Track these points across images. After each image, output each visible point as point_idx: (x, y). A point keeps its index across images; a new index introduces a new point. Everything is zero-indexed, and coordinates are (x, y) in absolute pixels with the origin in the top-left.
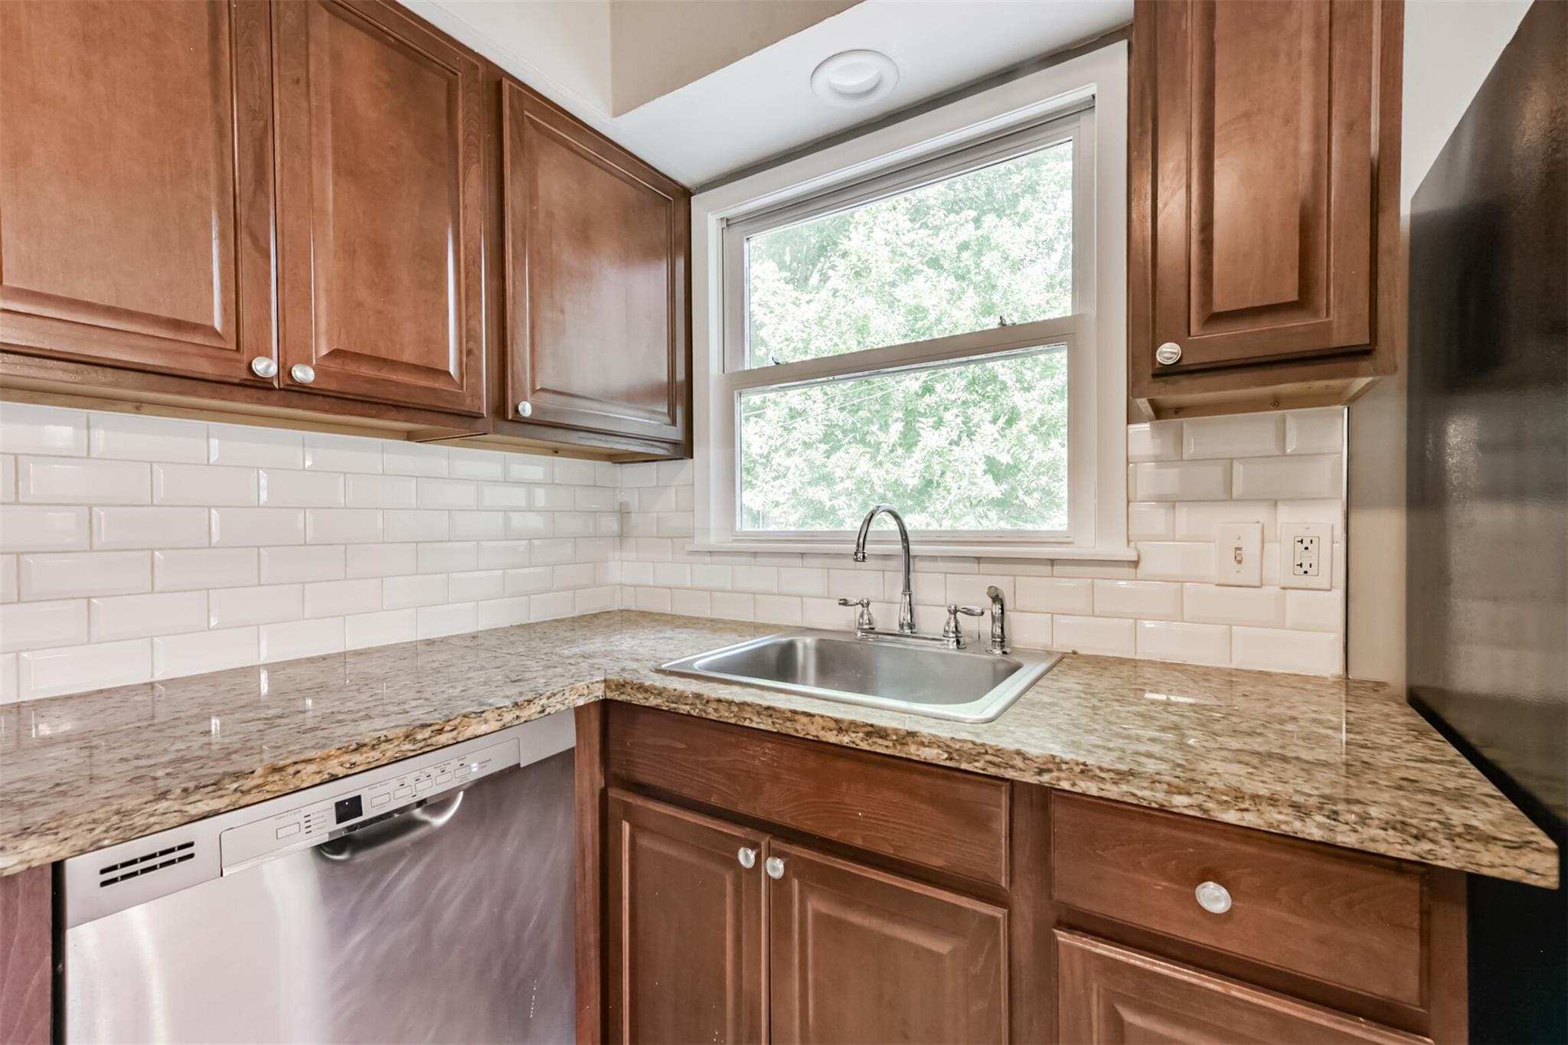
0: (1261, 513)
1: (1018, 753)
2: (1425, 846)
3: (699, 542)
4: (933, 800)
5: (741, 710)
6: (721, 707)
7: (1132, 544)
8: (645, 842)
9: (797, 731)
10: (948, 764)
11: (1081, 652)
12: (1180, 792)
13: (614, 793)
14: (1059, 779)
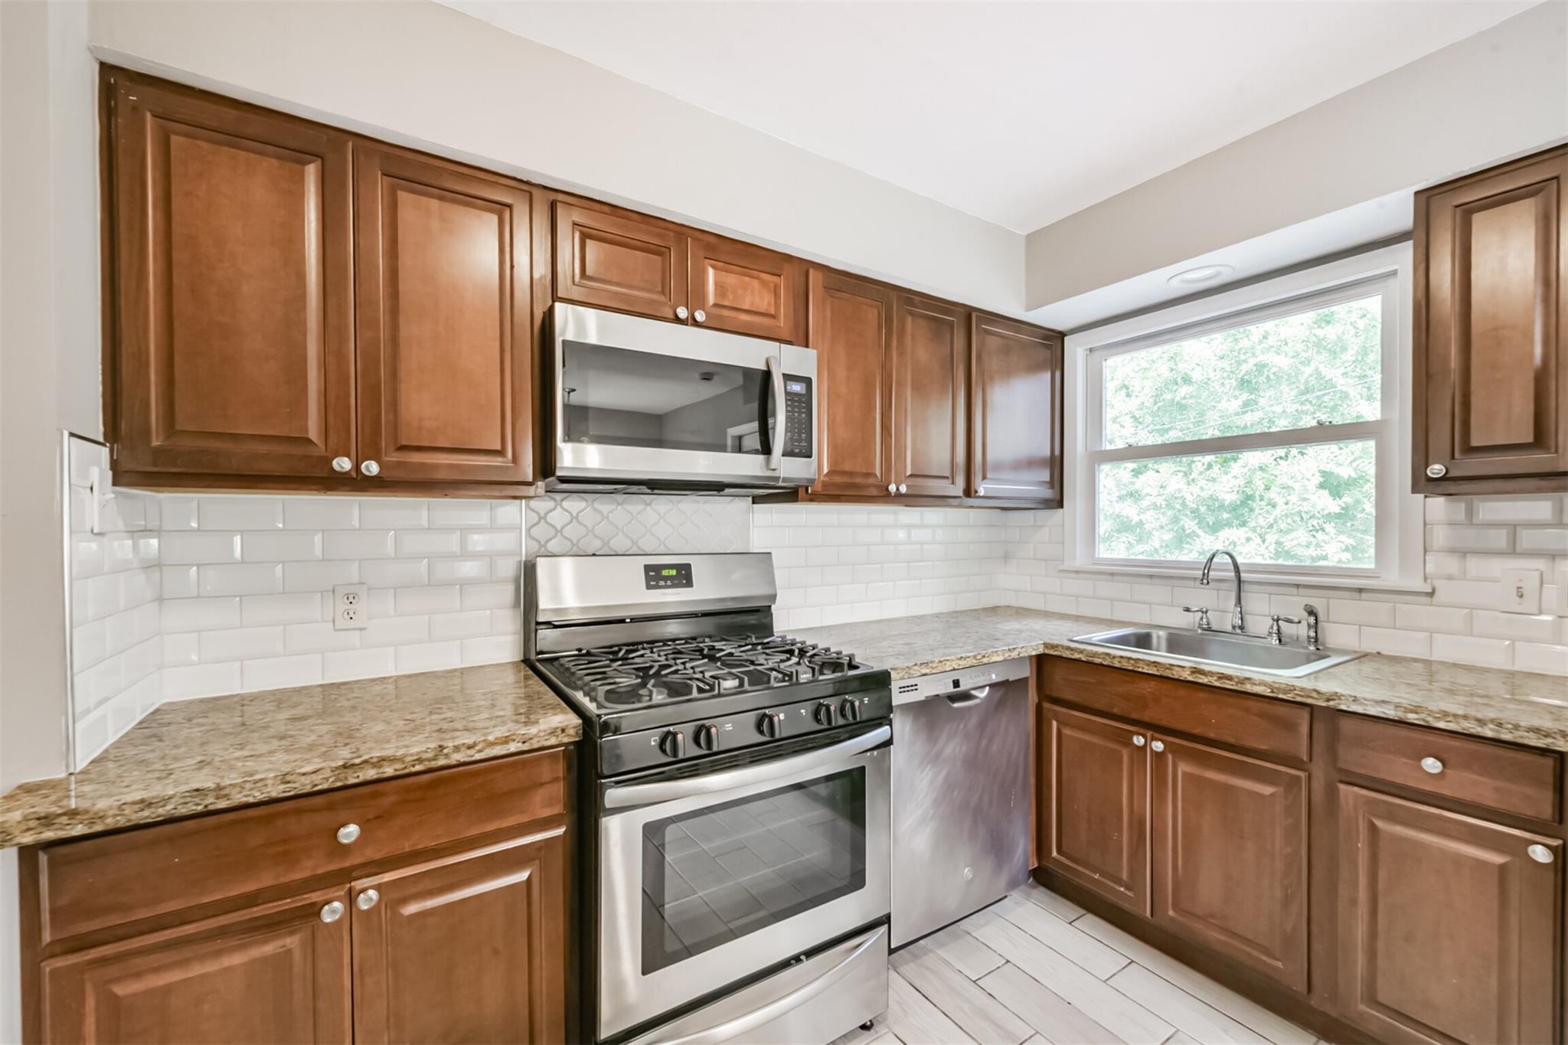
0: (1540, 564)
1: (1315, 690)
2: (1549, 740)
3: (1068, 565)
4: (1262, 715)
5: (1136, 663)
6: (1123, 660)
7: (1429, 581)
8: (1067, 731)
9: (1173, 675)
10: (1271, 695)
11: (1384, 652)
12: (1412, 712)
13: (1046, 705)
14: (1339, 704)
